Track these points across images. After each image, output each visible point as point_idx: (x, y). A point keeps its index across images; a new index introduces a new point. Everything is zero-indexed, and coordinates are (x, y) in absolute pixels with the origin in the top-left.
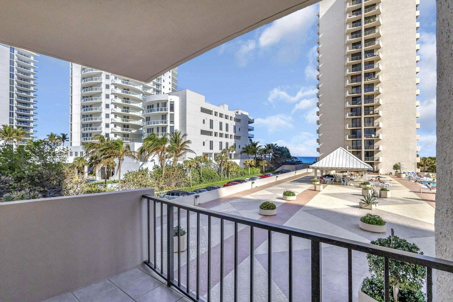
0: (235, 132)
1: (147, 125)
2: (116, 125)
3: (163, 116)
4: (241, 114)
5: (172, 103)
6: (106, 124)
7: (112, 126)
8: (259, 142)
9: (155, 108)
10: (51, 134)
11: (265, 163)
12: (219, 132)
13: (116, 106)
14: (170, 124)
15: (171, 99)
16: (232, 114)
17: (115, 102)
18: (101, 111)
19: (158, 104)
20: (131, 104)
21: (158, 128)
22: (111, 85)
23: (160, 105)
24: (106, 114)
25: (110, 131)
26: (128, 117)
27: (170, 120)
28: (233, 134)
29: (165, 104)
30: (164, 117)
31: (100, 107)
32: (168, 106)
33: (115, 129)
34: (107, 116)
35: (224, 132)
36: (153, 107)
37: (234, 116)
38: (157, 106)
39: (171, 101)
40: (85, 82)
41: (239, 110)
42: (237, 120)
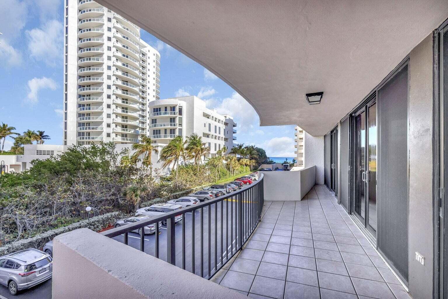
0: (225, 135)
1: (153, 127)
2: (117, 125)
3: (171, 119)
4: (228, 119)
5: (181, 108)
6: (107, 123)
7: (113, 126)
8: (244, 144)
9: (163, 111)
10: (28, 131)
11: (253, 163)
12: (215, 134)
13: (117, 107)
14: (179, 126)
15: (180, 104)
16: (223, 119)
17: (116, 102)
18: (102, 111)
19: (166, 108)
20: (130, 105)
21: (166, 130)
22: (113, 85)
23: (169, 109)
24: (107, 114)
25: (112, 131)
26: (126, 118)
27: (179, 123)
28: (224, 137)
29: (173, 108)
30: (173, 120)
31: (101, 107)
32: (177, 110)
33: (116, 129)
34: (109, 116)
35: (217, 134)
36: (160, 111)
37: (224, 121)
38: (164, 109)
39: (180, 105)
40: (81, 81)
41: (227, 115)
42: (226, 124)
